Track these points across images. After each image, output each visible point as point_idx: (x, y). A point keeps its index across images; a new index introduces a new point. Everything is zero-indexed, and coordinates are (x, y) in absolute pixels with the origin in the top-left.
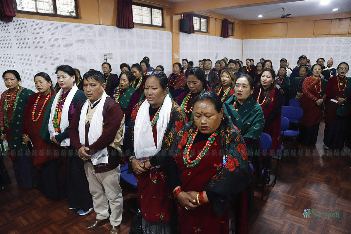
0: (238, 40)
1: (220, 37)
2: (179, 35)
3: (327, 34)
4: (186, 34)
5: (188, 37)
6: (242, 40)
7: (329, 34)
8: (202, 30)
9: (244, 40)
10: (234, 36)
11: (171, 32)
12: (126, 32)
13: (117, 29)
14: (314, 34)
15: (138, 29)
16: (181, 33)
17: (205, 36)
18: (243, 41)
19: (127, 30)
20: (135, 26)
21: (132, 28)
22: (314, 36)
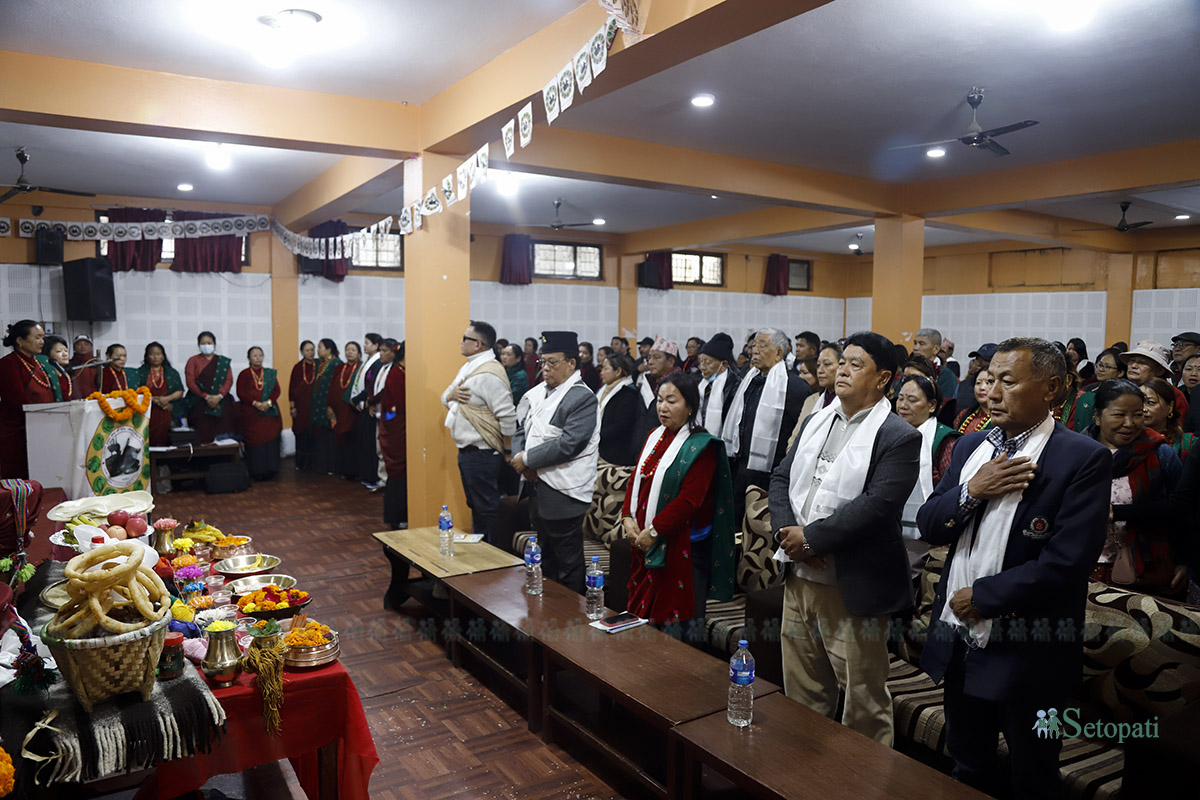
0: (828, 299)
1: (760, 295)
2: (636, 294)
3: (1019, 286)
4: (656, 291)
5: (661, 296)
6: (843, 300)
7: (1023, 285)
8: (704, 281)
9: (848, 300)
10: (812, 291)
11: (616, 289)
12: (517, 292)
13: (501, 286)
14: (990, 285)
15: (542, 285)
16: (640, 289)
17: (711, 293)
18: (845, 303)
19: (519, 287)
20: (533, 279)
21: (527, 284)
22: (991, 289)
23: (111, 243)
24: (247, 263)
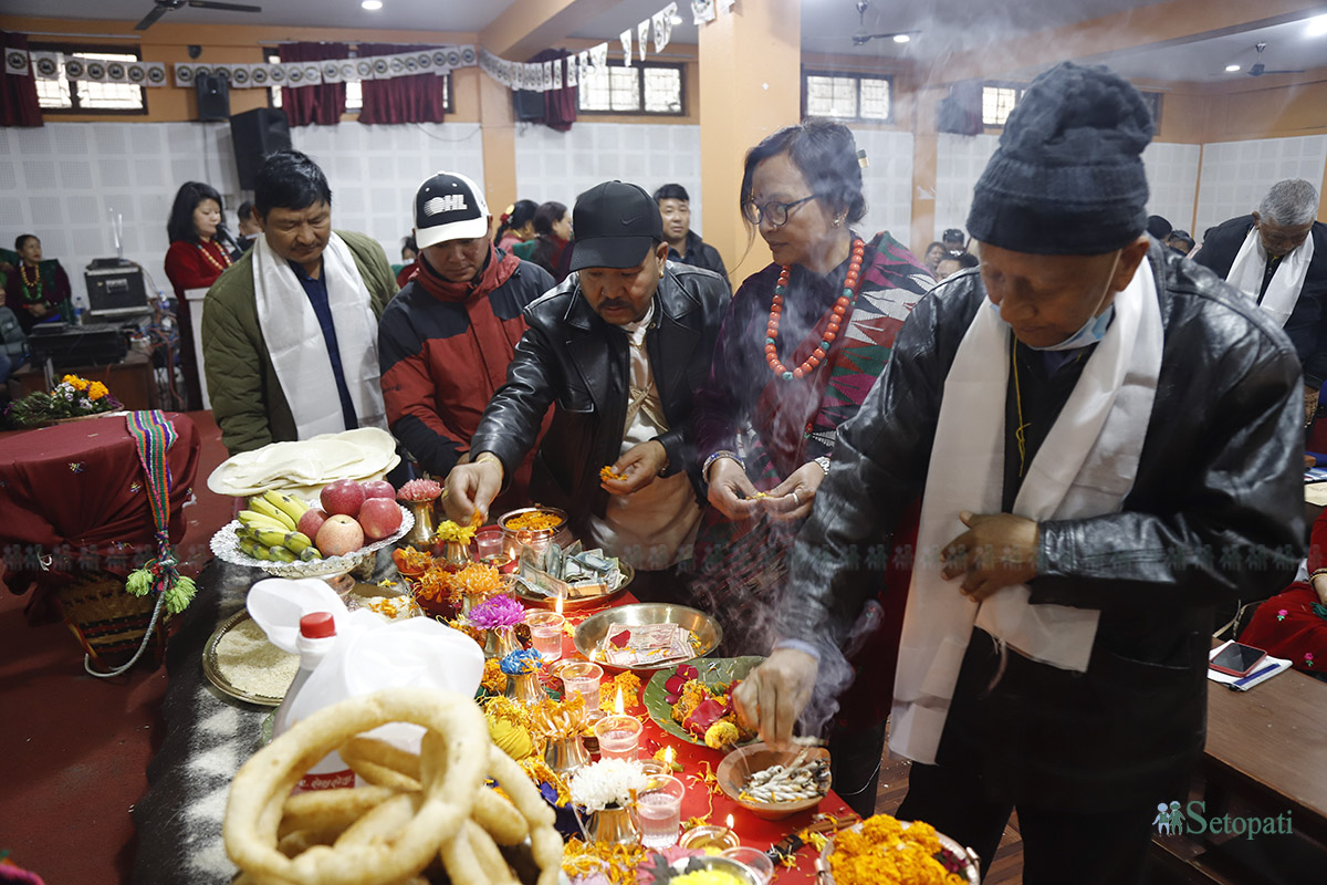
0: (1180, 145)
2: (935, 141)
4: (961, 137)
5: (967, 143)
6: (1199, 146)
9: (1205, 146)
11: (910, 134)
16: (941, 134)
18: (1201, 151)
23: (284, 89)
24: (451, 110)
